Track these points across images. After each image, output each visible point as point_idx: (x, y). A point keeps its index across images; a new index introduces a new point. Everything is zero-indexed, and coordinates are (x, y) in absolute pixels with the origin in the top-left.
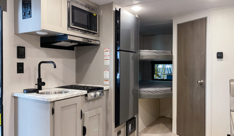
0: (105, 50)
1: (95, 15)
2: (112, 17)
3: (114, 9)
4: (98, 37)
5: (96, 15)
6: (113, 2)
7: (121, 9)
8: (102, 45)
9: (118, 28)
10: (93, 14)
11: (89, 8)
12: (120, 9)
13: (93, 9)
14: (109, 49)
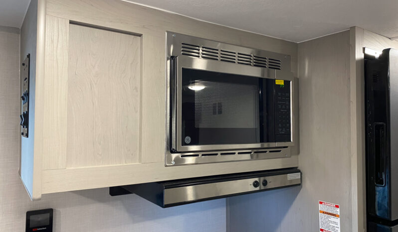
0: (321, 207)
1: (280, 82)
2: (349, 102)
3: (359, 55)
4: (293, 157)
5: (287, 83)
6: (353, 28)
7: (391, 53)
8: (307, 185)
9: (378, 128)
10: (274, 81)
11: (259, 62)
12: (386, 52)
13: (275, 65)
14: (338, 210)
